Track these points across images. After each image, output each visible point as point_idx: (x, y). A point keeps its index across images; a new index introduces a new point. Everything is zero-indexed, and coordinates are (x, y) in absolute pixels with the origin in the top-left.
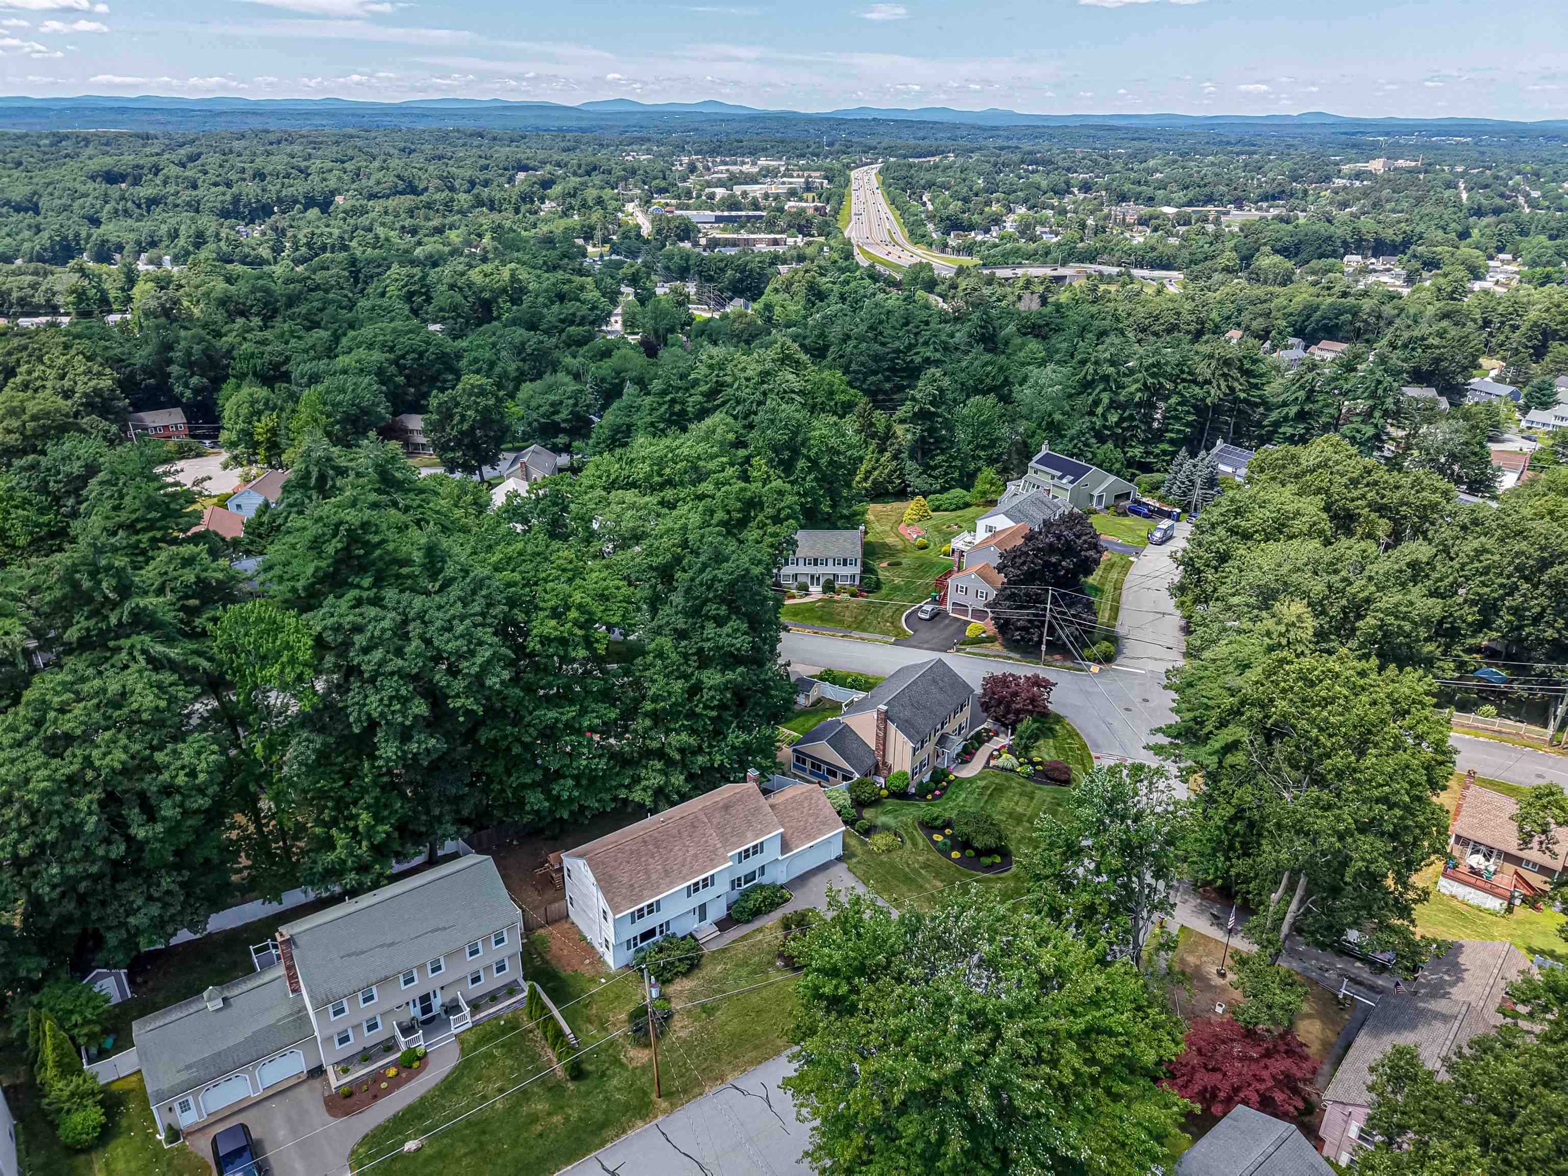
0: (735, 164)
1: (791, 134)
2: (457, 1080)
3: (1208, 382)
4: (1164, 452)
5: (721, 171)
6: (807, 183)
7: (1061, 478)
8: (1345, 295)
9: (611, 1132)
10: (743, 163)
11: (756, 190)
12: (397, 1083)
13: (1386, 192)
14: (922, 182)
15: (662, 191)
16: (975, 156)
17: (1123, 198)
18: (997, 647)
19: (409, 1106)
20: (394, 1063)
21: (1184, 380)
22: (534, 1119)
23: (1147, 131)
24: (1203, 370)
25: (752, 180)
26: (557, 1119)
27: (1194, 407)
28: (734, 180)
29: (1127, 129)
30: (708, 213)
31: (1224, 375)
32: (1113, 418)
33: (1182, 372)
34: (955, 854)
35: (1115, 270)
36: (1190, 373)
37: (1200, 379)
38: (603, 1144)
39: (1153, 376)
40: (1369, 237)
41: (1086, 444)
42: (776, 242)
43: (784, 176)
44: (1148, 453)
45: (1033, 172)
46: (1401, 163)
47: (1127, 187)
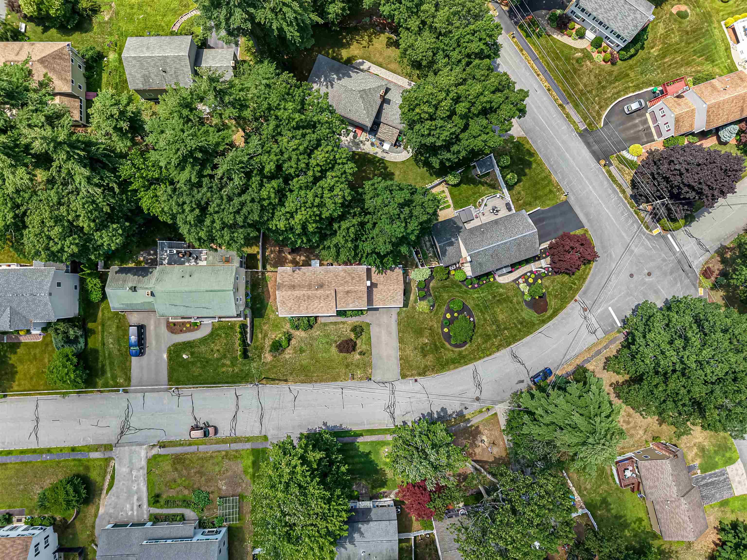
22: (224, 365)
26: (230, 369)
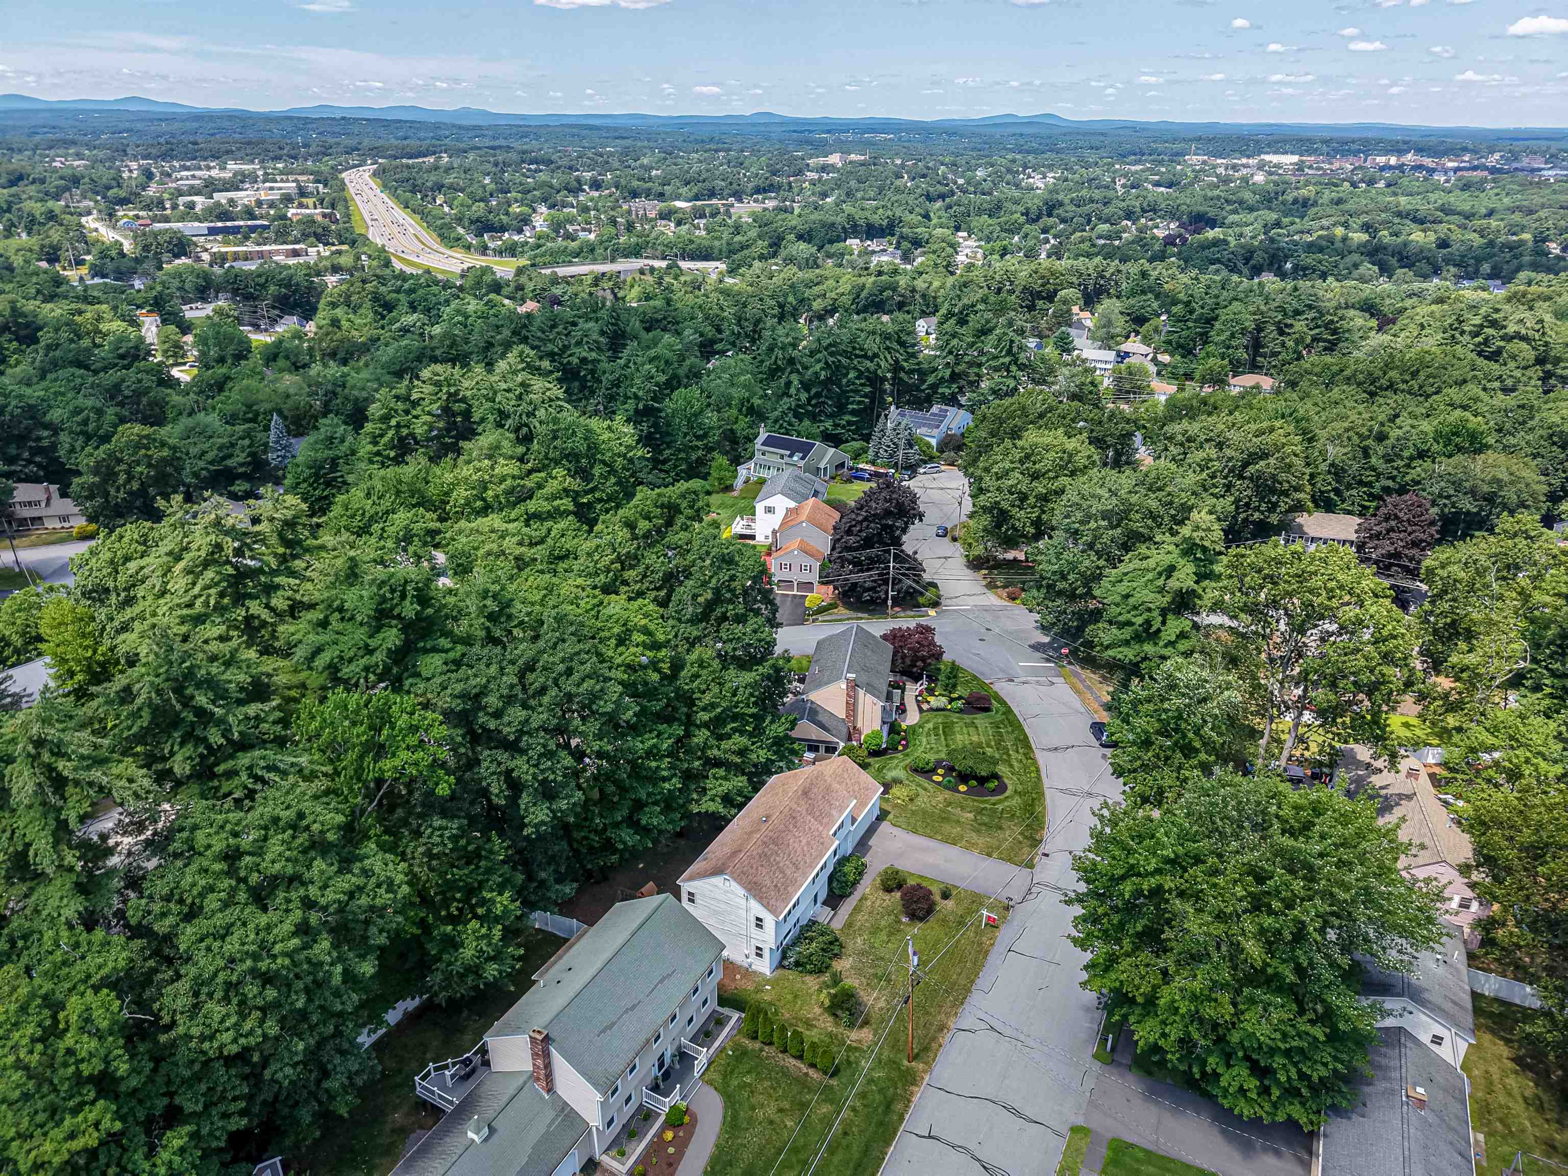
0: (200, 169)
1: (251, 135)
2: (735, 1117)
3: (876, 355)
4: (849, 423)
5: (186, 178)
6: (300, 188)
7: (791, 456)
8: (880, 273)
9: (898, 1107)
10: (209, 168)
11: (245, 197)
12: (682, 1145)
13: (853, 183)
14: (429, 184)
15: (123, 202)
16: (471, 156)
17: (635, 194)
18: (842, 611)
19: (711, 1158)
20: (663, 1129)
21: (857, 356)
23: (626, 129)
24: (872, 345)
25: (233, 185)
27: (868, 378)
28: (210, 187)
29: (608, 129)
30: (196, 224)
31: (888, 348)
32: (804, 396)
33: (854, 348)
34: (962, 788)
35: (663, 264)
36: (862, 349)
37: (870, 353)
38: (901, 1118)
39: (832, 354)
40: (861, 222)
41: (790, 424)
42: (296, 253)
43: (264, 182)
44: (836, 426)
45: (536, 171)
46: (853, 157)
47: (635, 183)
